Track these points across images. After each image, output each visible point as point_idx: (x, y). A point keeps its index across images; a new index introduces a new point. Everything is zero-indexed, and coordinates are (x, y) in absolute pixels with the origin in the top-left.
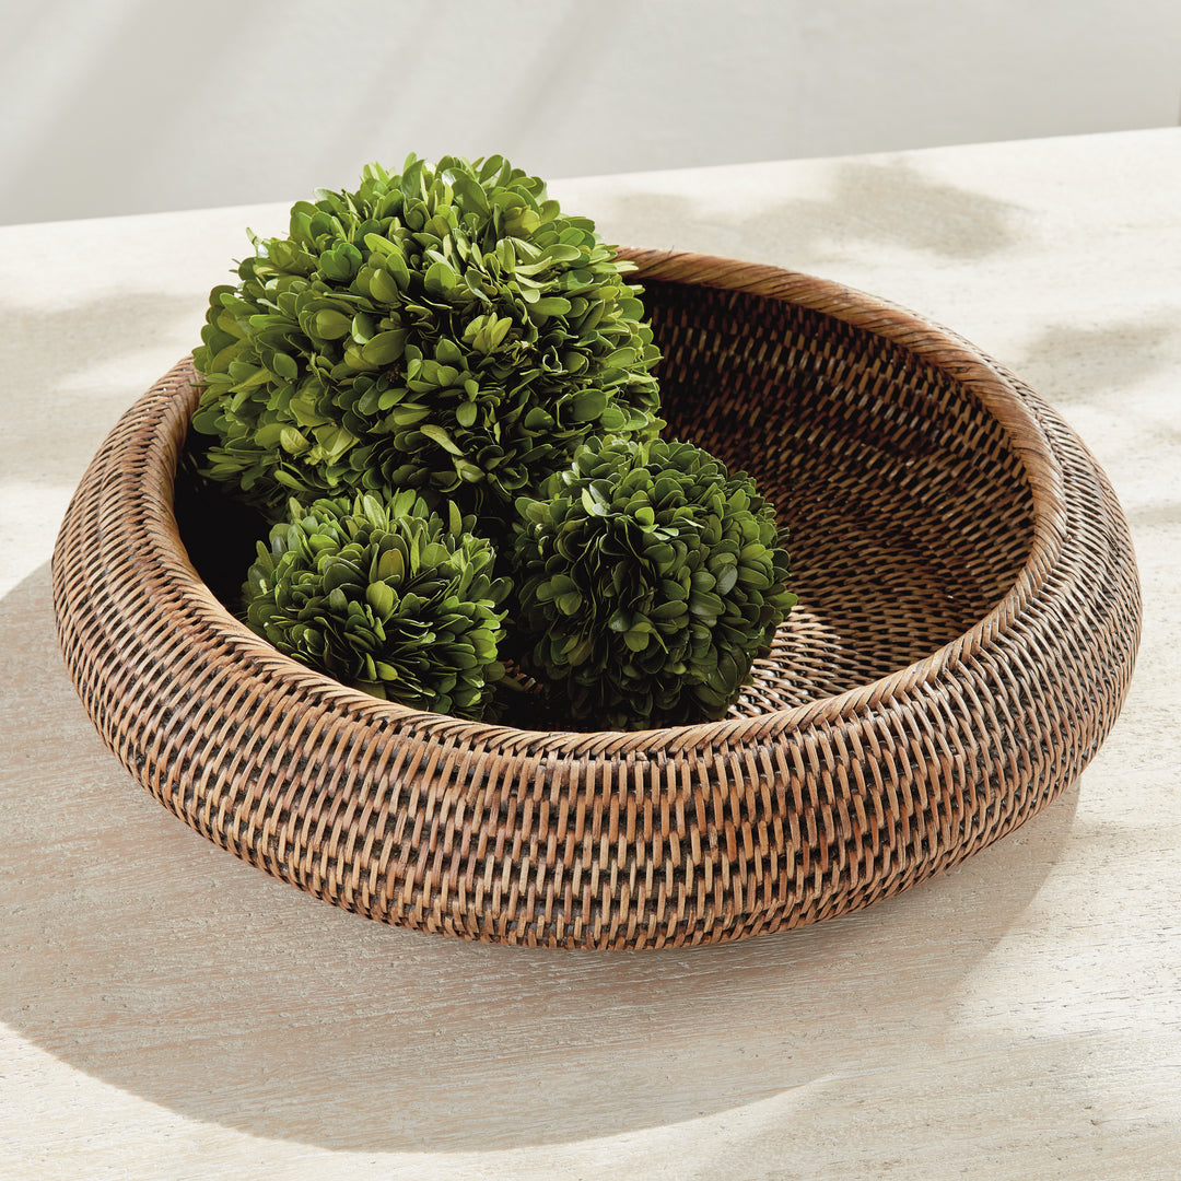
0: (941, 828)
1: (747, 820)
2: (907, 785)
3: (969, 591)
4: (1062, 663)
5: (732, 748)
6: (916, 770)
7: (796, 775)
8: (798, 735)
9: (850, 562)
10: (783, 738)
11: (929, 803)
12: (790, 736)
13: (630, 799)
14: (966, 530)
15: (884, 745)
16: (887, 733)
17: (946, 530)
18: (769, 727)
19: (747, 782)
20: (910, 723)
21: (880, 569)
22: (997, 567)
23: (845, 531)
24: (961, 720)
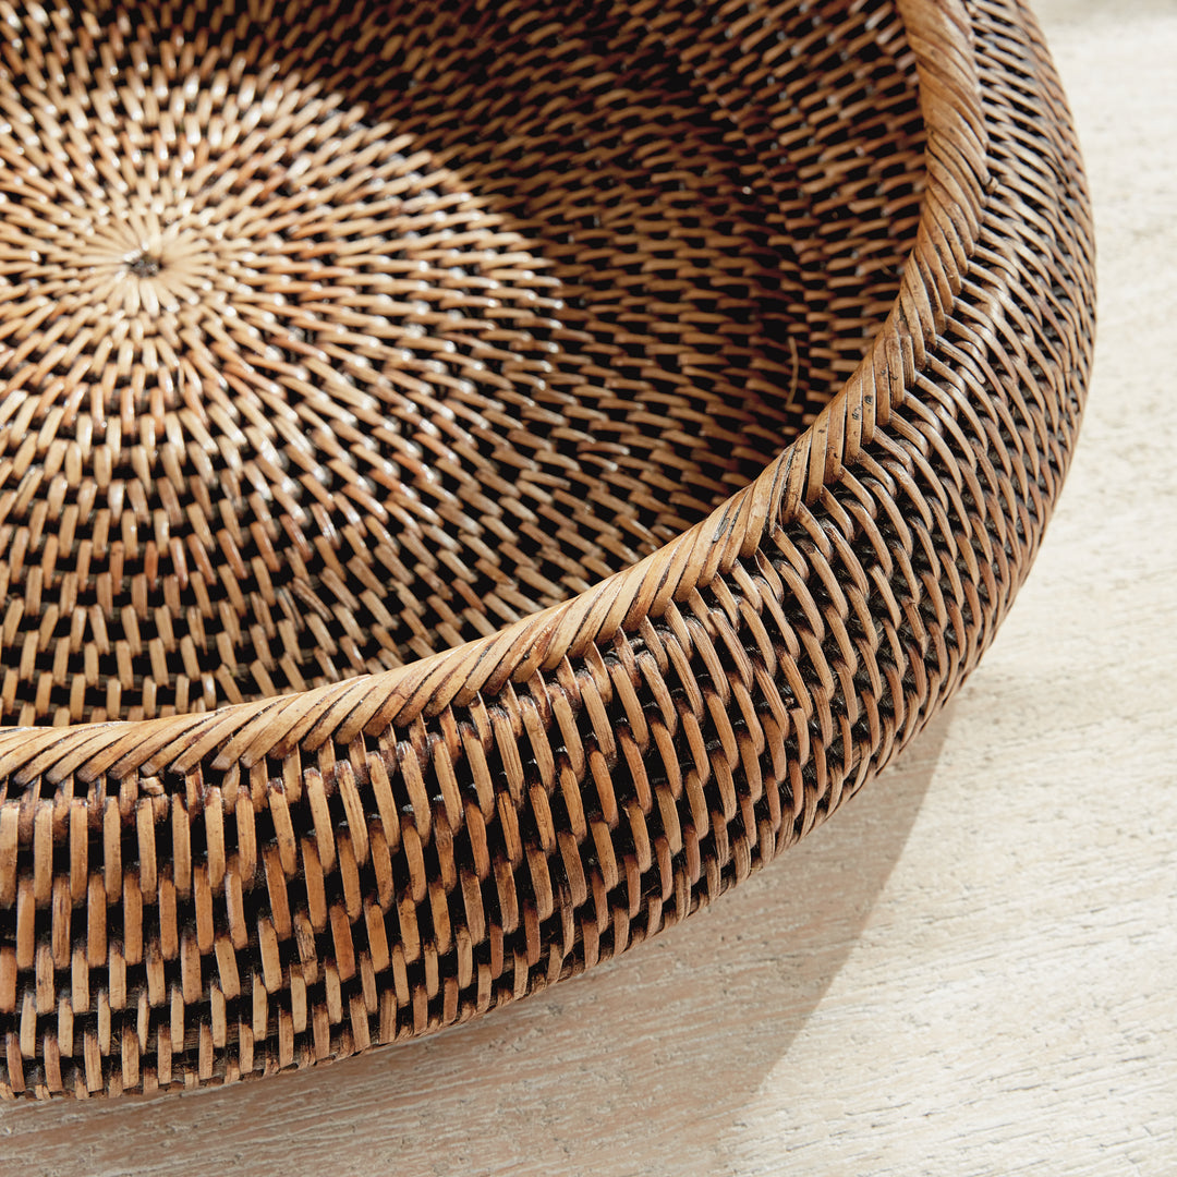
0: (759, 842)
1: (375, 902)
2: (698, 786)
3: (777, 179)
4: (988, 468)
5: (342, 753)
6: (716, 752)
7: (476, 802)
8: (480, 714)
9: (577, 120)
10: (449, 723)
11: (739, 808)
12: (463, 715)
13: (128, 883)
14: (771, 55)
15: (654, 714)
16: (660, 687)
17: (735, 54)
18: (419, 701)
19: (374, 826)
20: (707, 660)
21: (629, 136)
22: (824, 132)
23: (571, 56)
24: (805, 636)
